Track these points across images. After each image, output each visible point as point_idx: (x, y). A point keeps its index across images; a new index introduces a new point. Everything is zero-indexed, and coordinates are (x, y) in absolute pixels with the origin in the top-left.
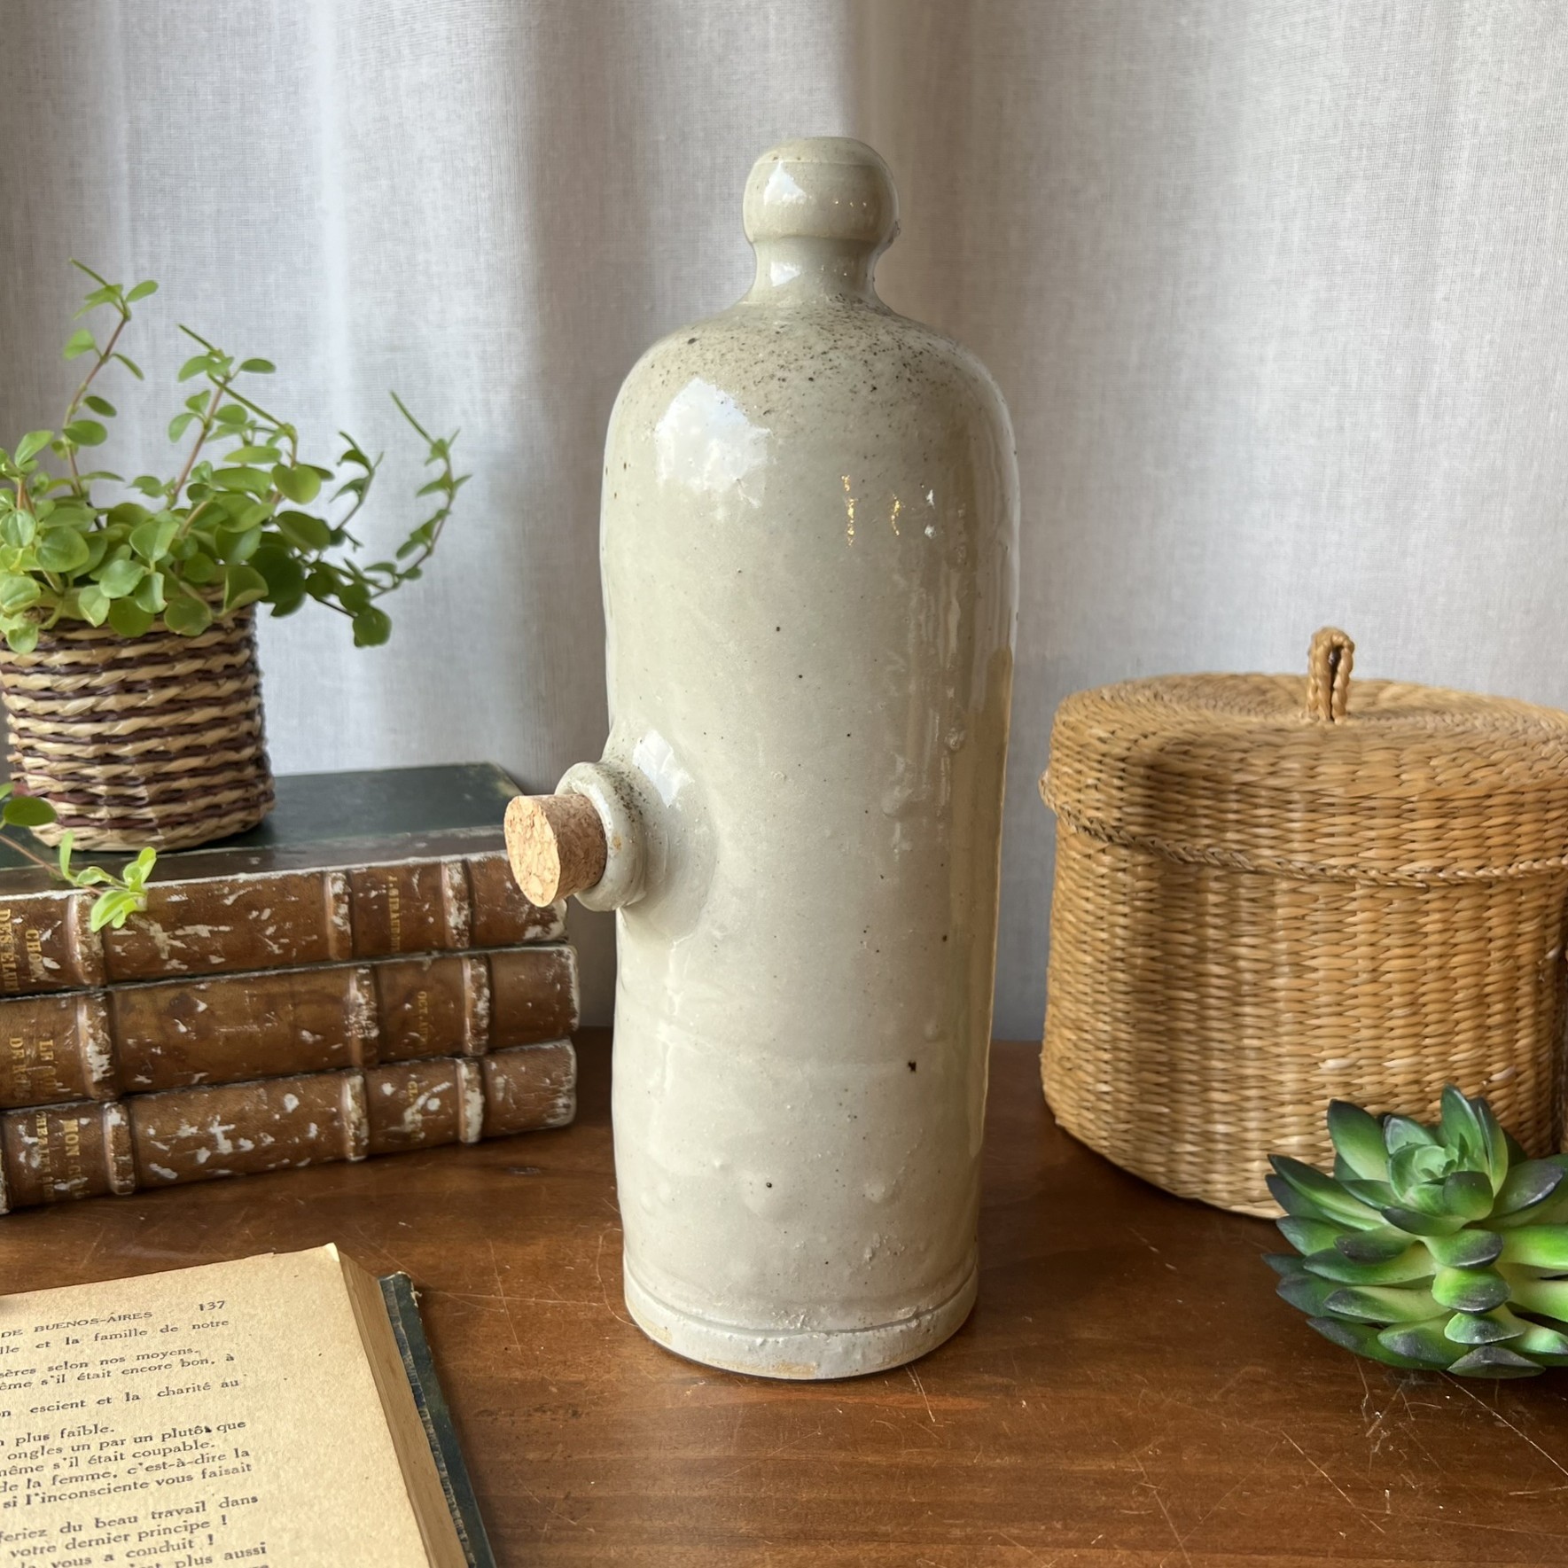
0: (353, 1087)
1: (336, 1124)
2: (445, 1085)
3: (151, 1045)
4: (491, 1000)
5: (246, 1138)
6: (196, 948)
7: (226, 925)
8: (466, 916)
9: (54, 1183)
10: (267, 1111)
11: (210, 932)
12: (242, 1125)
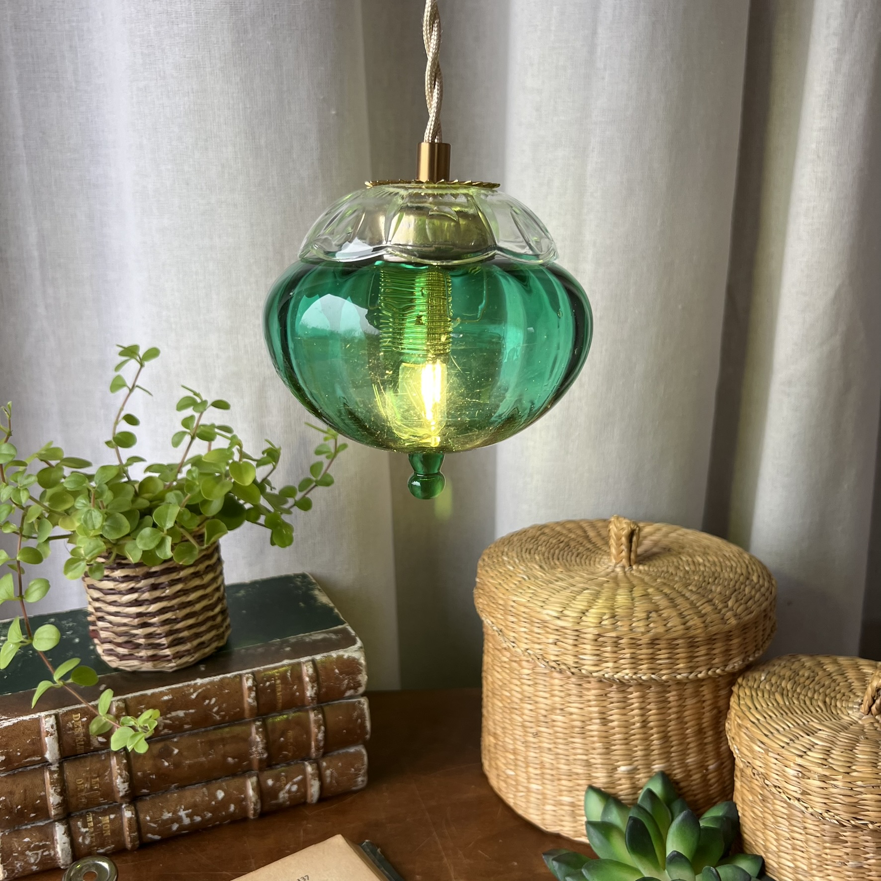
0: (252, 784)
1: (244, 803)
2: (300, 777)
3: (150, 774)
4: (325, 732)
5: (198, 815)
6: (177, 723)
7: (192, 709)
8: (316, 690)
9: (97, 850)
10: (208, 800)
11: (185, 713)
12: (195, 809)
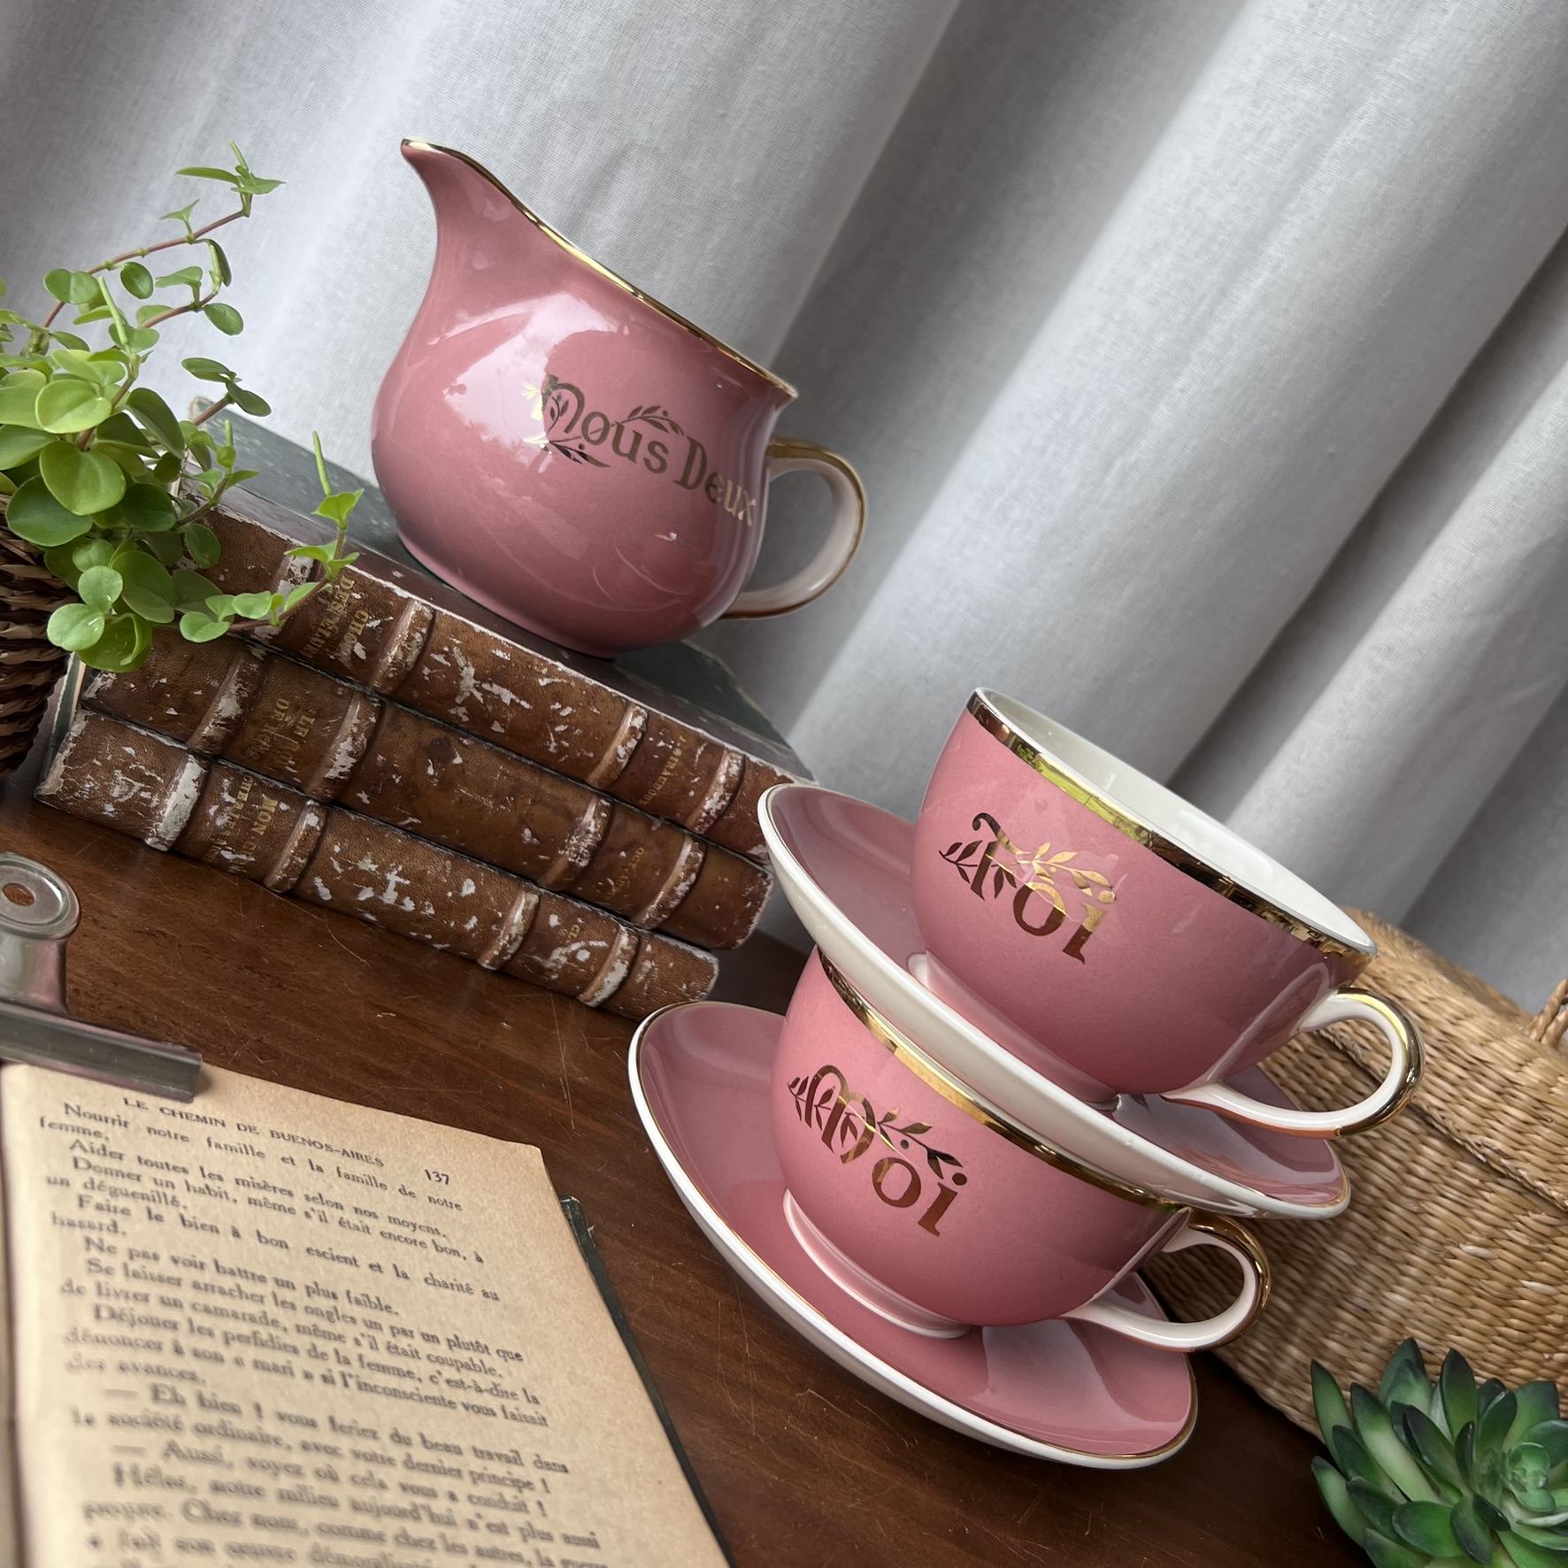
0: (528, 903)
1: (494, 928)
2: (602, 944)
3: (395, 771)
4: (693, 888)
5: (412, 899)
6: (490, 708)
7: (527, 700)
8: (723, 806)
9: (224, 848)
10: (444, 884)
11: (512, 700)
12: (416, 885)
